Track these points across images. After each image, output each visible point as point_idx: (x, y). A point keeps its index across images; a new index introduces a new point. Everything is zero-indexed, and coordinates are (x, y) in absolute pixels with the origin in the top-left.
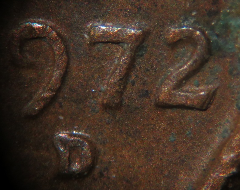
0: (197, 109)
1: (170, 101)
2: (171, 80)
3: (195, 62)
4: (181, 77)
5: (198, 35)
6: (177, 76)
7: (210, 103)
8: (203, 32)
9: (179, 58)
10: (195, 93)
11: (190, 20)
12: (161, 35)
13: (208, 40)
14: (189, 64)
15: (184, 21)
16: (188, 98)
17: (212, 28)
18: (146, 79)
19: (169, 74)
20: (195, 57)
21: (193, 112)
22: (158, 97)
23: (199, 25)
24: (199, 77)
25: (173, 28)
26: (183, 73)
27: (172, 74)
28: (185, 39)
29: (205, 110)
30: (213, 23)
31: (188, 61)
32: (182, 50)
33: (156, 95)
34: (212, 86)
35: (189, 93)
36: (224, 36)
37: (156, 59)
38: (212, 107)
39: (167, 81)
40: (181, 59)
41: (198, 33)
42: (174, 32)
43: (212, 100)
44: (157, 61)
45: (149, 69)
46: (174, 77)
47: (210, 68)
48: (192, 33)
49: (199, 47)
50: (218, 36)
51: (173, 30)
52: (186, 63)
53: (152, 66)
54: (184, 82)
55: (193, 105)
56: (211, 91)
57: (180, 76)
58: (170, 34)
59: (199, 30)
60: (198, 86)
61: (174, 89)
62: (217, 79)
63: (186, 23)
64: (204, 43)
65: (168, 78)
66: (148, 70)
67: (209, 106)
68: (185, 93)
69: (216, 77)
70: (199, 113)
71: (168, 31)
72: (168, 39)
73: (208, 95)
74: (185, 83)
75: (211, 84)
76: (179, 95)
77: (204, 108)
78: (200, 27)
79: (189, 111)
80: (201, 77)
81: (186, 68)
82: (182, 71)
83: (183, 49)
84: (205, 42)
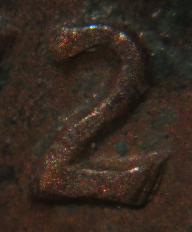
0: (125, 205)
1: (63, 188)
2: (65, 143)
3: (117, 100)
4: (88, 135)
5: (124, 42)
6: (78, 133)
7: (151, 192)
8: (132, 35)
9: (81, 93)
10: (117, 169)
11: (105, 8)
12: (40, 44)
13: (144, 51)
14: (104, 105)
15: (90, 11)
16: (102, 180)
17: (154, 26)
18: (8, 140)
19: (60, 128)
20: (118, 91)
21: (115, 211)
22: (37, 180)
23: (124, 19)
24: (126, 134)
25: (67, 26)
26: (92, 126)
27: (65, 128)
28: (93, 50)
29: (142, 206)
30: (155, 15)
31: (101, 99)
32: (87, 75)
33: (33, 177)
34: (156, 153)
35: (105, 169)
36: (181, 42)
37: (30, 97)
38: (156, 199)
39: (56, 146)
40: (86, 96)
41: (122, 36)
42: (69, 36)
43: (156, 185)
44: (31, 102)
45: (14, 118)
46: (71, 137)
47: (149, 113)
48: (108, 37)
49: (125, 67)
50: (166, 42)
51: (65, 30)
52: (98, 105)
53: (21, 112)
54: (93, 145)
55: (114, 197)
56: (153, 165)
57: (83, 134)
58: (61, 41)
59: (125, 29)
60: (124, 153)
61: (72, 162)
62: (167, 137)
63: (95, 15)
64: (136, 58)
65: (57, 138)
66: (13, 122)
67: (150, 198)
68: (97, 169)
69: (166, 134)
70: (128, 214)
71: (55, 34)
72: (56, 51)
73: (147, 173)
74: (96, 149)
75: (153, 148)
76: (84, 175)
77: (139, 203)
78: (126, 22)
79: (106, 210)
80: (130, 134)
81: (98, 115)
82: (88, 122)
83: (90, 74)
84: (138, 56)
